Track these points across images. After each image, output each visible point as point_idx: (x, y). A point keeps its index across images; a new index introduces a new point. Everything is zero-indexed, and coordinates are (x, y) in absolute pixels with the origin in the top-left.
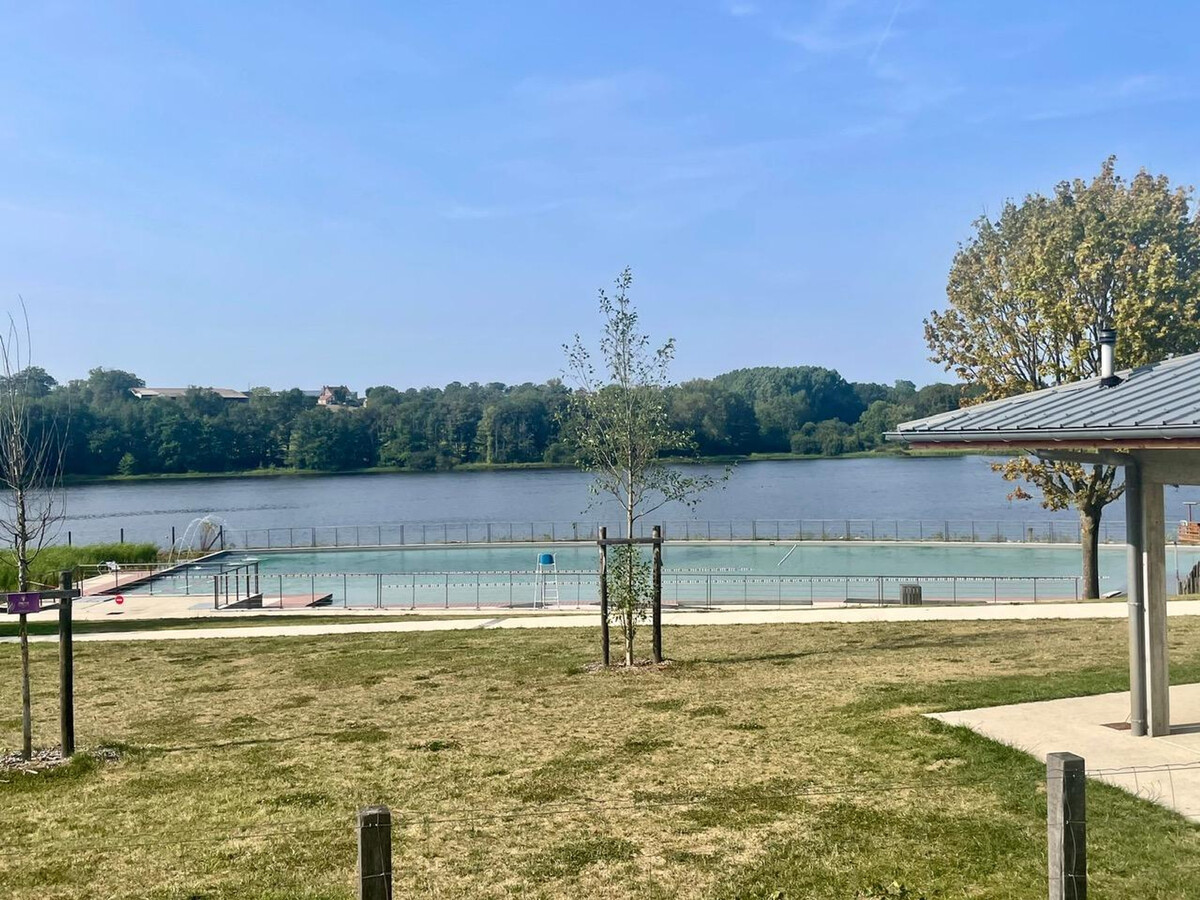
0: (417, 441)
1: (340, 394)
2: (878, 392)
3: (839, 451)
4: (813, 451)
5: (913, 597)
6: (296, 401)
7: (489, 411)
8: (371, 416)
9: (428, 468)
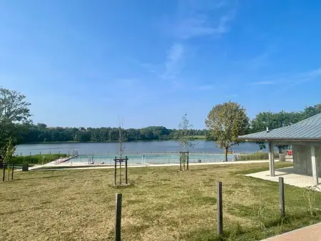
0: (97, 137)
1: (83, 129)
2: (171, 131)
3: (166, 140)
4: (162, 139)
5: (200, 161)
6: (76, 130)
7: (110, 132)
8: (90, 132)
9: (99, 141)
